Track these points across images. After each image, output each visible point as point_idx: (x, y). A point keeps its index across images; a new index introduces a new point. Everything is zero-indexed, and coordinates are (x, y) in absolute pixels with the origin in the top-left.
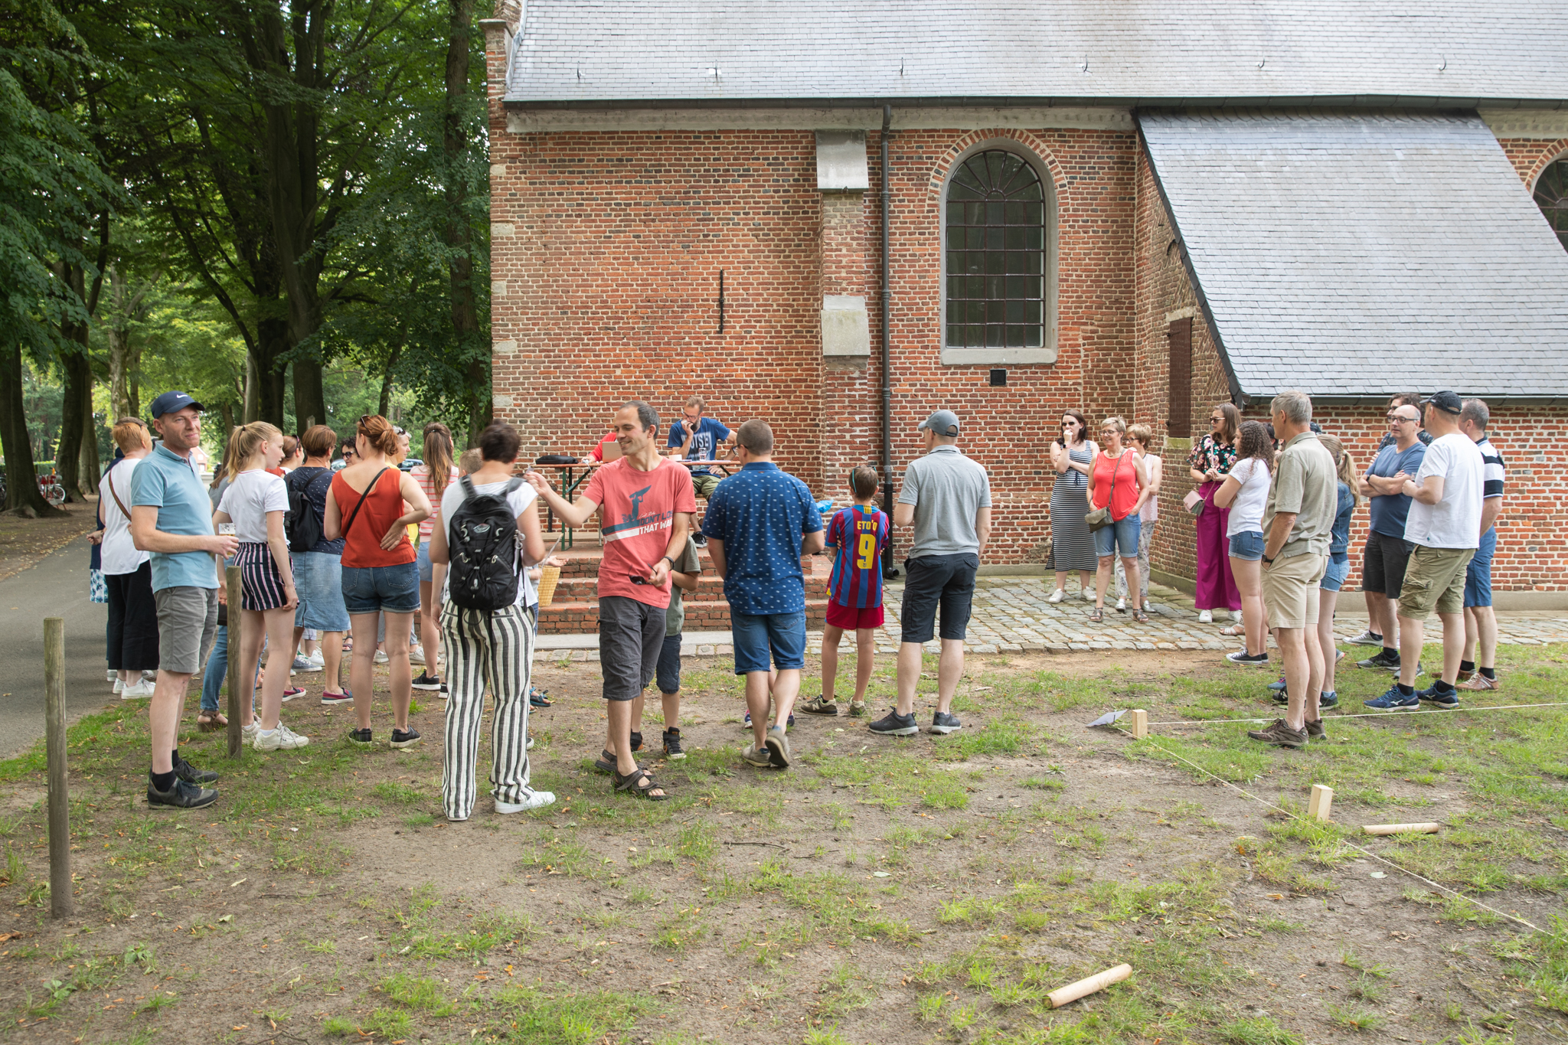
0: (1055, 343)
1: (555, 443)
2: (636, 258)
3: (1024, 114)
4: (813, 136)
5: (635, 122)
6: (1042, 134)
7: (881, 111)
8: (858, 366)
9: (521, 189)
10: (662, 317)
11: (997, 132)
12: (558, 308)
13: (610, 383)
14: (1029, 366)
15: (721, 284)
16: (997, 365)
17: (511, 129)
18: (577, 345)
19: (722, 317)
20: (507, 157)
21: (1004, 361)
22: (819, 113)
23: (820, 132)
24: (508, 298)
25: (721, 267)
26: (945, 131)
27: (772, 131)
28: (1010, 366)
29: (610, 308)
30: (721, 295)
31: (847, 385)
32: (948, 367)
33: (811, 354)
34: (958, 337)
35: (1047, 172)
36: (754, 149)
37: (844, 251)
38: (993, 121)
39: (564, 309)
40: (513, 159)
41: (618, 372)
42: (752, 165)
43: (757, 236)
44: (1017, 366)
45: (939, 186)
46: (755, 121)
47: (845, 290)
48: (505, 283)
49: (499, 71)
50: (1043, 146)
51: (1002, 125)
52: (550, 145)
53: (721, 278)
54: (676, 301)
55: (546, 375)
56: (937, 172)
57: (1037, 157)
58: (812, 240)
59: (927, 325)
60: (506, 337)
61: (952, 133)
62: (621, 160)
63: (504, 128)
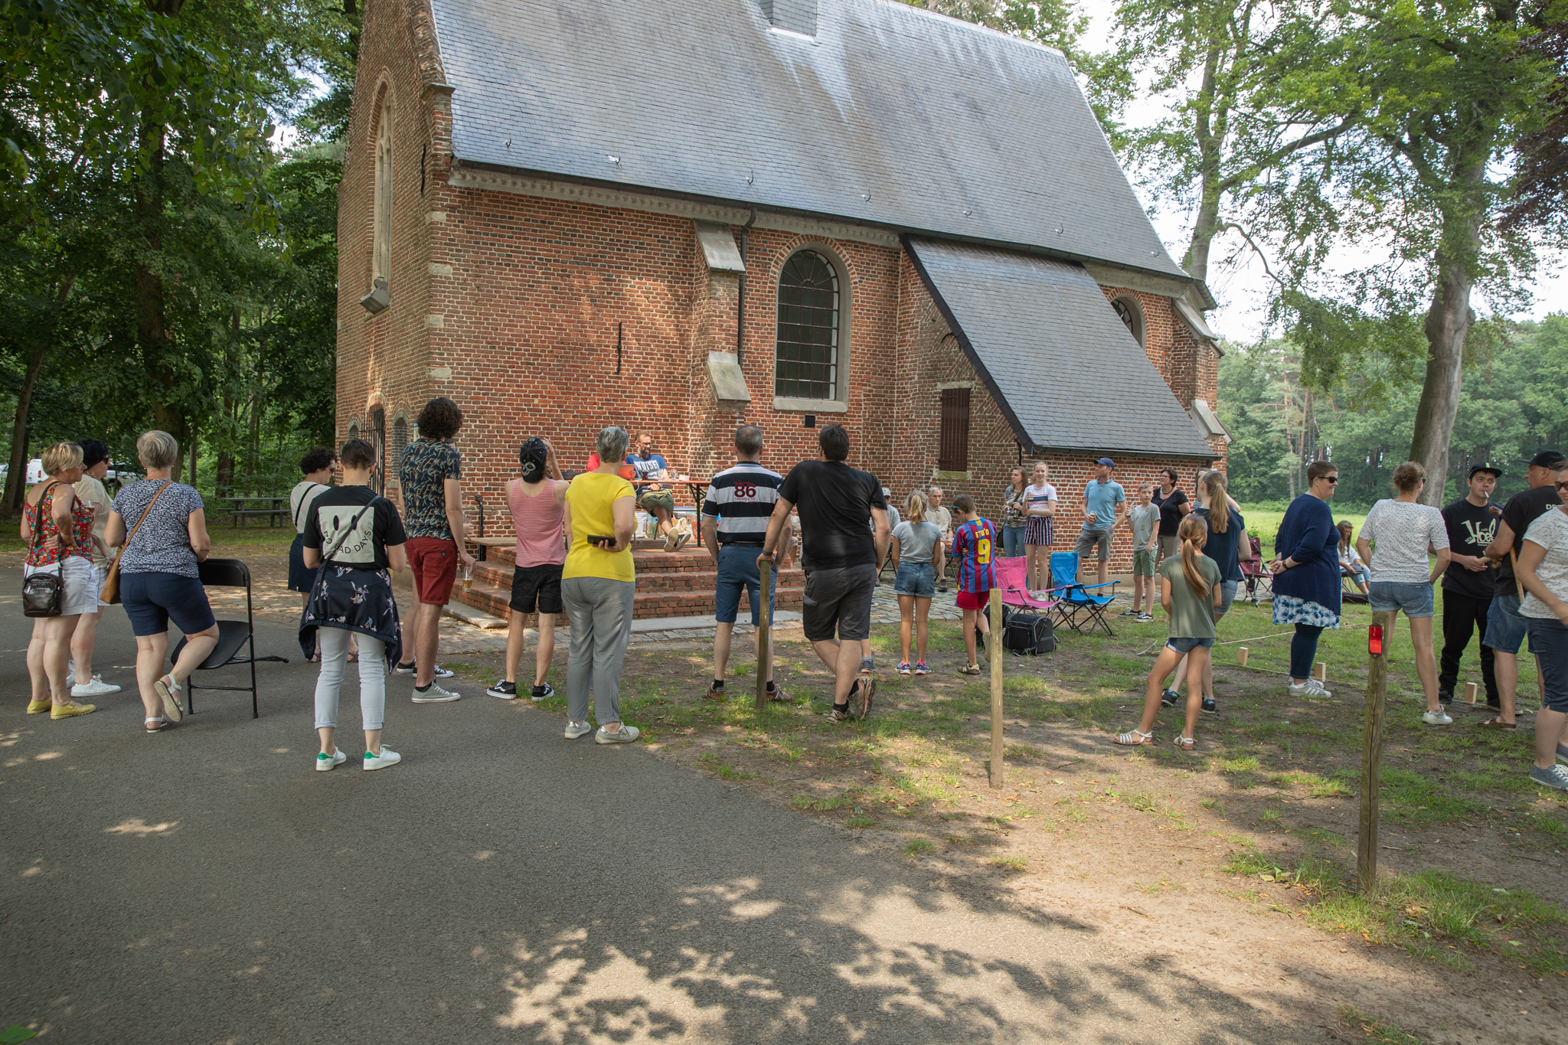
0: (846, 398)
1: (482, 460)
2: (553, 306)
3: (835, 228)
4: (692, 223)
5: (555, 192)
6: (846, 243)
7: (748, 213)
8: (739, 408)
9: (459, 236)
10: (572, 358)
11: (817, 238)
12: (488, 343)
13: (529, 410)
14: (829, 414)
15: (620, 334)
16: (810, 412)
17: (452, 182)
18: (503, 376)
19: (619, 361)
20: (447, 206)
21: (815, 409)
22: (698, 207)
23: (697, 220)
24: (444, 330)
25: (620, 320)
26: (782, 232)
27: (662, 215)
28: (817, 413)
29: (531, 346)
30: (620, 343)
31: (730, 422)
32: (778, 411)
33: (683, 395)
34: (782, 390)
35: (846, 272)
36: (648, 227)
37: (725, 318)
38: (814, 229)
39: (493, 344)
40: (453, 209)
41: (536, 401)
42: (646, 240)
43: (648, 298)
44: (822, 413)
45: (776, 271)
46: (650, 205)
47: (724, 348)
48: (442, 317)
49: (446, 130)
50: (844, 252)
51: (820, 233)
52: (485, 201)
53: (620, 329)
54: (584, 345)
55: (476, 400)
56: (776, 263)
57: (840, 259)
58: (688, 305)
59: (765, 378)
60: (442, 365)
61: (787, 235)
62: (542, 222)
63: (446, 181)
